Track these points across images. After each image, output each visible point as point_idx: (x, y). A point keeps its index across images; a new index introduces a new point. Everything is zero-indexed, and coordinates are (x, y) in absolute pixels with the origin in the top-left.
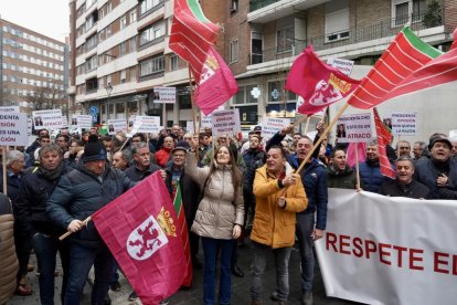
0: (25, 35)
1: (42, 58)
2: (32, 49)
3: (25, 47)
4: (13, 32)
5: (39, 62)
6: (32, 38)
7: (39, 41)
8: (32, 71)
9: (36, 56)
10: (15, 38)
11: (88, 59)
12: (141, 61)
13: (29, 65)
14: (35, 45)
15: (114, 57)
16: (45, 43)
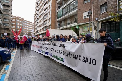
0: (28, 22)
1: (31, 27)
2: (29, 25)
3: (28, 25)
4: (26, 22)
5: (30, 27)
6: (29, 23)
7: (30, 23)
8: (29, 29)
9: (30, 26)
10: (26, 23)
11: (37, 27)
12: (44, 27)
13: (29, 28)
14: (30, 24)
15: (40, 27)
16: (32, 24)
